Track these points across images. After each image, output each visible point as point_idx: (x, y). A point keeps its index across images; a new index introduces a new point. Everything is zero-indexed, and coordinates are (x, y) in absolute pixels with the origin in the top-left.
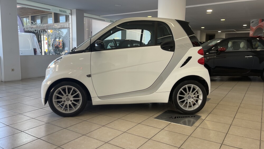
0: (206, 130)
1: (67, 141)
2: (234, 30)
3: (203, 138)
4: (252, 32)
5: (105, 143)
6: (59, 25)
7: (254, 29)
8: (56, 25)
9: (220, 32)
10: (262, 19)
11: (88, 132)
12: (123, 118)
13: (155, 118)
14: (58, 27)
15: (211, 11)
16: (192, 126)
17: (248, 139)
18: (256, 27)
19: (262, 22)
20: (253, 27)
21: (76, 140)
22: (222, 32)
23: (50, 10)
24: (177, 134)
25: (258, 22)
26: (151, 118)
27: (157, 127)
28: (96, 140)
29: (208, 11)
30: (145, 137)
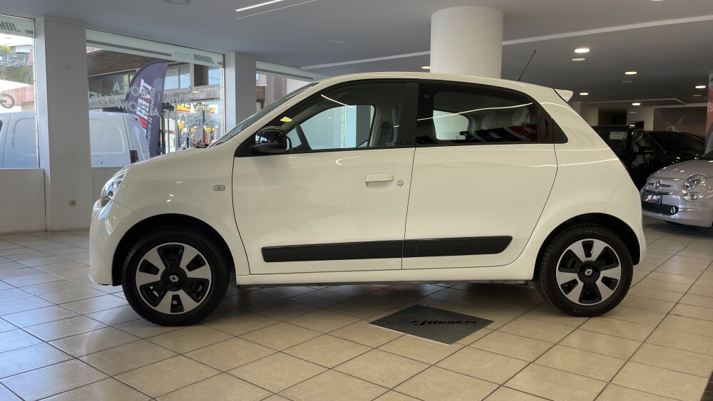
1: (134, 366)
2: (677, 100)
5: (220, 372)
6: (204, 91)
8: (199, 92)
9: (639, 104)
11: (193, 349)
13: (372, 323)
14: (202, 97)
15: (585, 50)
16: (454, 345)
17: (578, 378)
21: (156, 365)
22: (643, 104)
23: (170, 55)
24: (404, 359)
26: (363, 321)
27: (365, 343)
28: (202, 366)
29: (578, 51)
30: (322, 363)
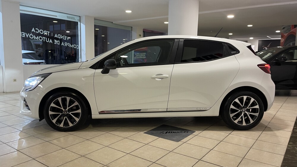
0: (192, 145)
1: (43, 154)
2: (268, 37)
3: (183, 154)
4: (284, 39)
5: (81, 156)
7: (286, 36)
10: (295, 25)
11: (69, 146)
12: (111, 132)
15: (232, 16)
16: (180, 142)
17: (231, 156)
18: (287, 34)
19: (295, 28)
20: (284, 34)
23: (57, 16)
24: (159, 149)
25: (290, 28)
27: (143, 142)
29: (228, 17)
30: (124, 151)
